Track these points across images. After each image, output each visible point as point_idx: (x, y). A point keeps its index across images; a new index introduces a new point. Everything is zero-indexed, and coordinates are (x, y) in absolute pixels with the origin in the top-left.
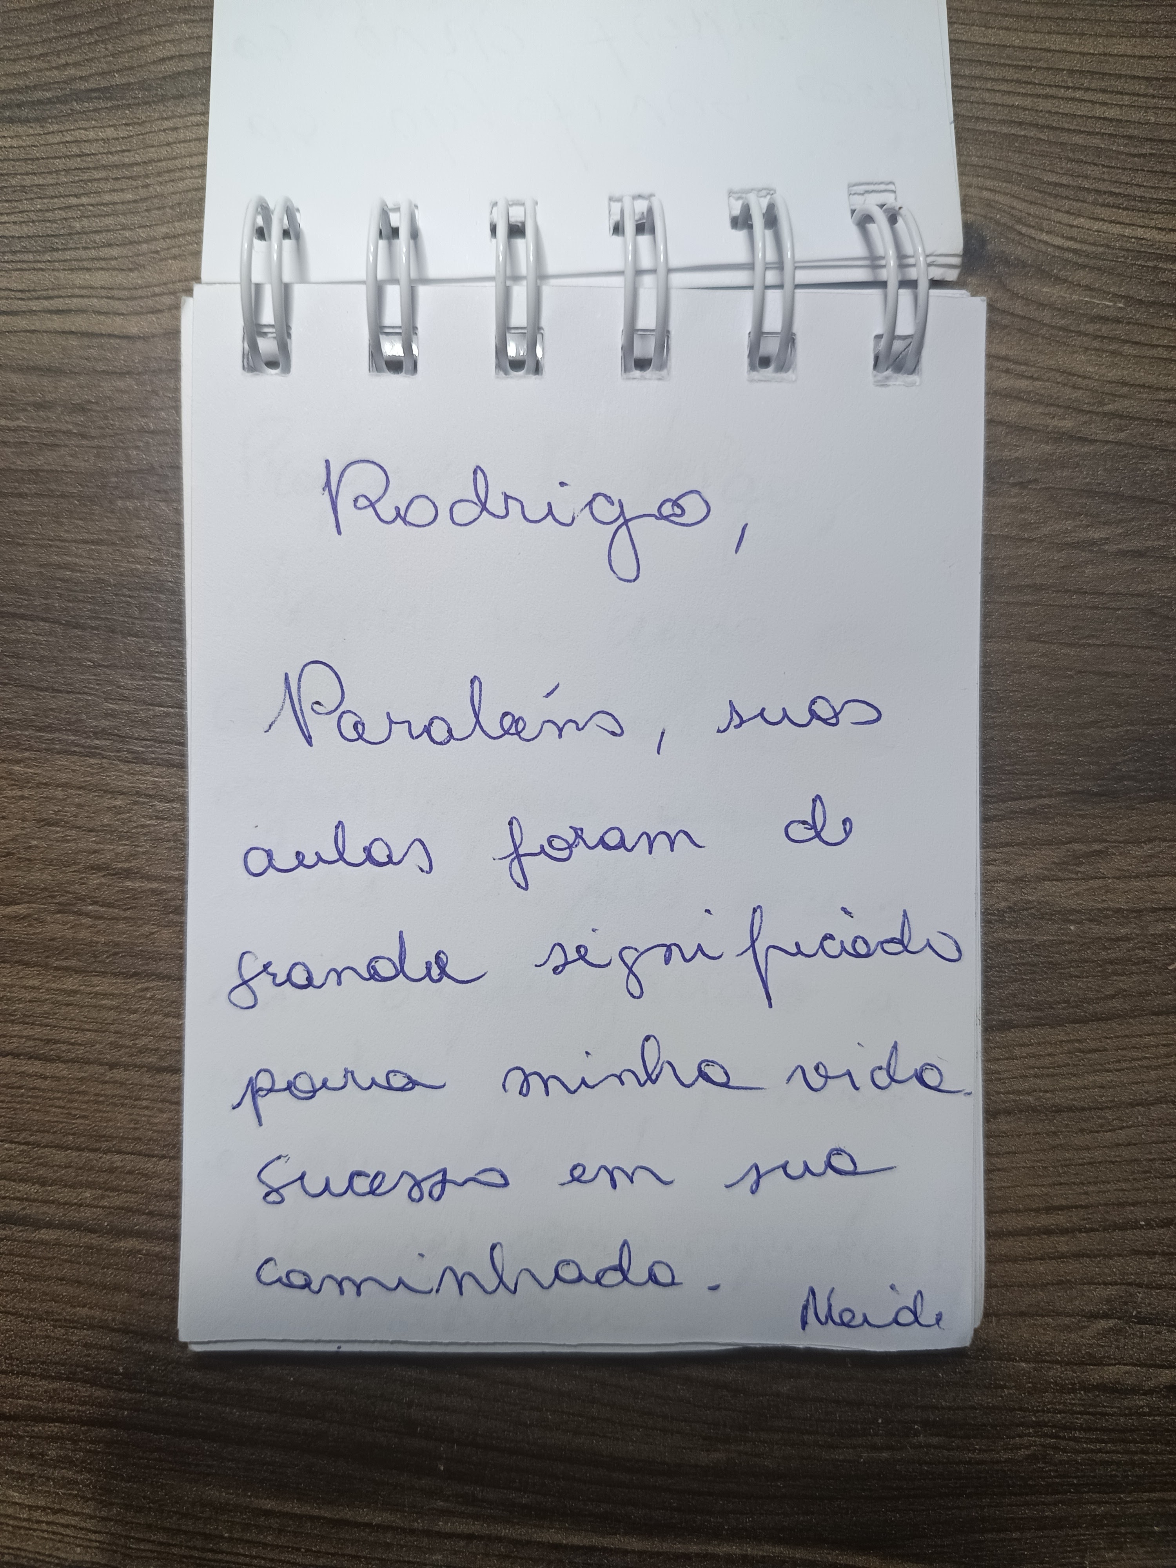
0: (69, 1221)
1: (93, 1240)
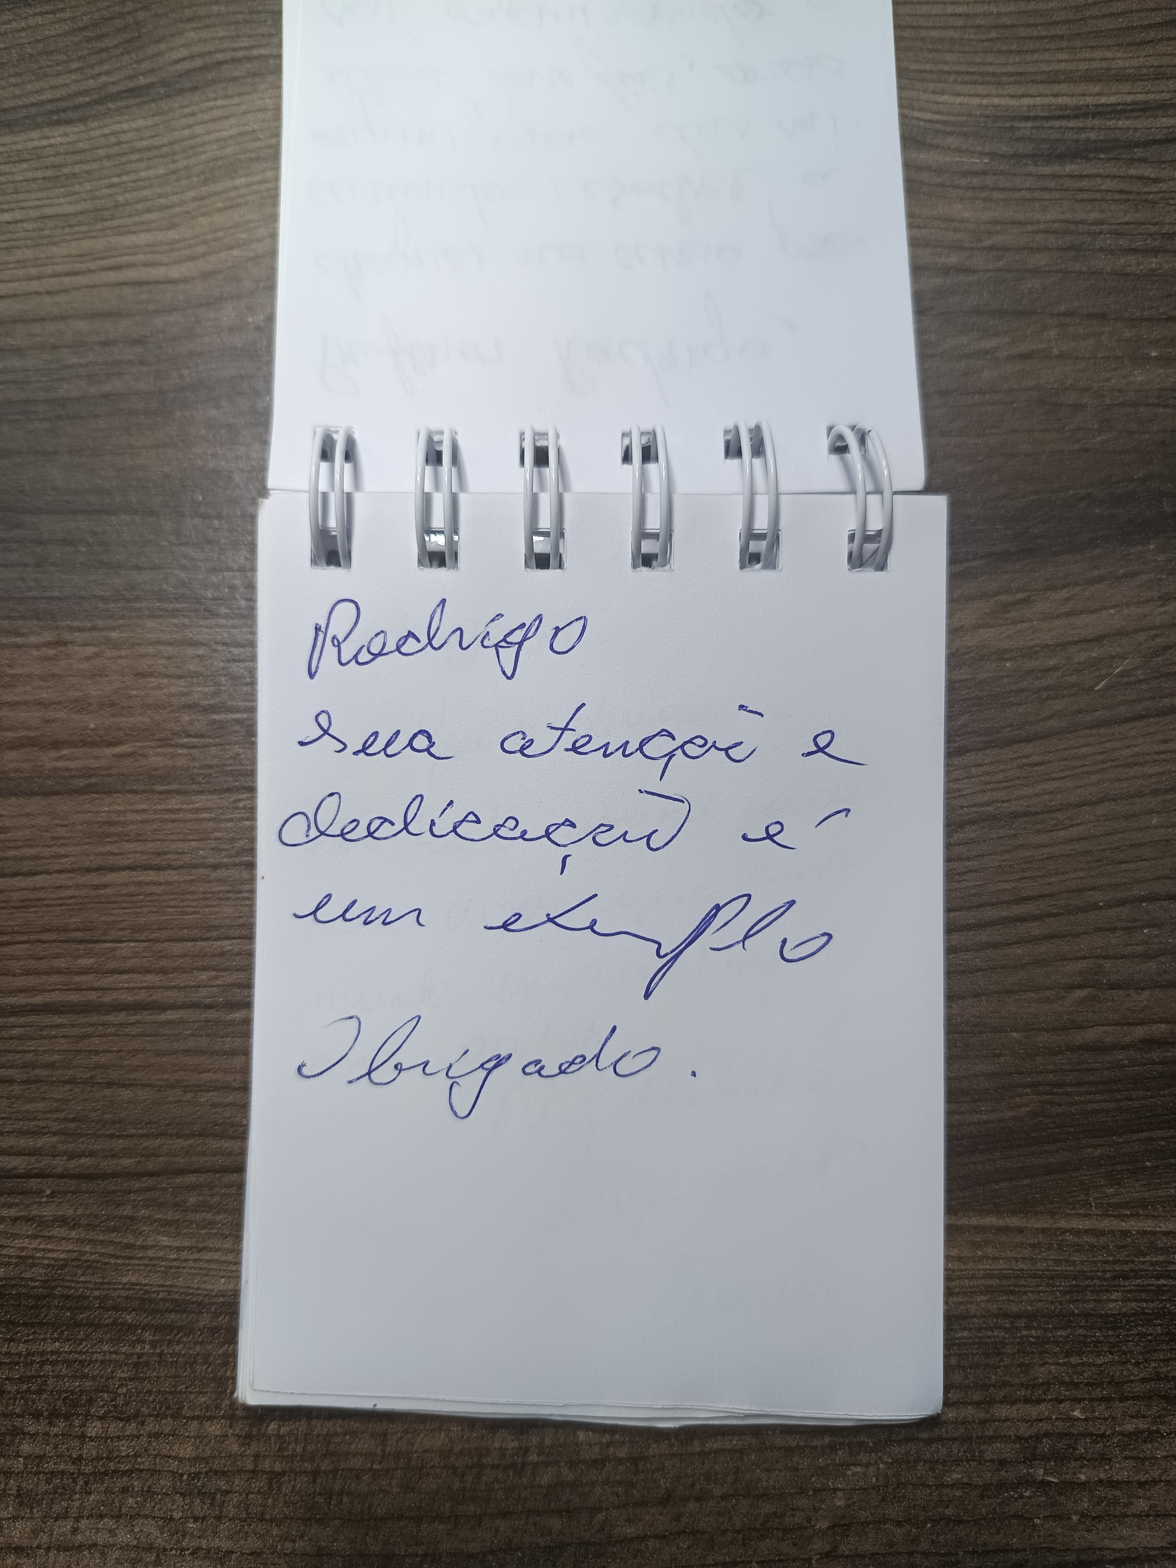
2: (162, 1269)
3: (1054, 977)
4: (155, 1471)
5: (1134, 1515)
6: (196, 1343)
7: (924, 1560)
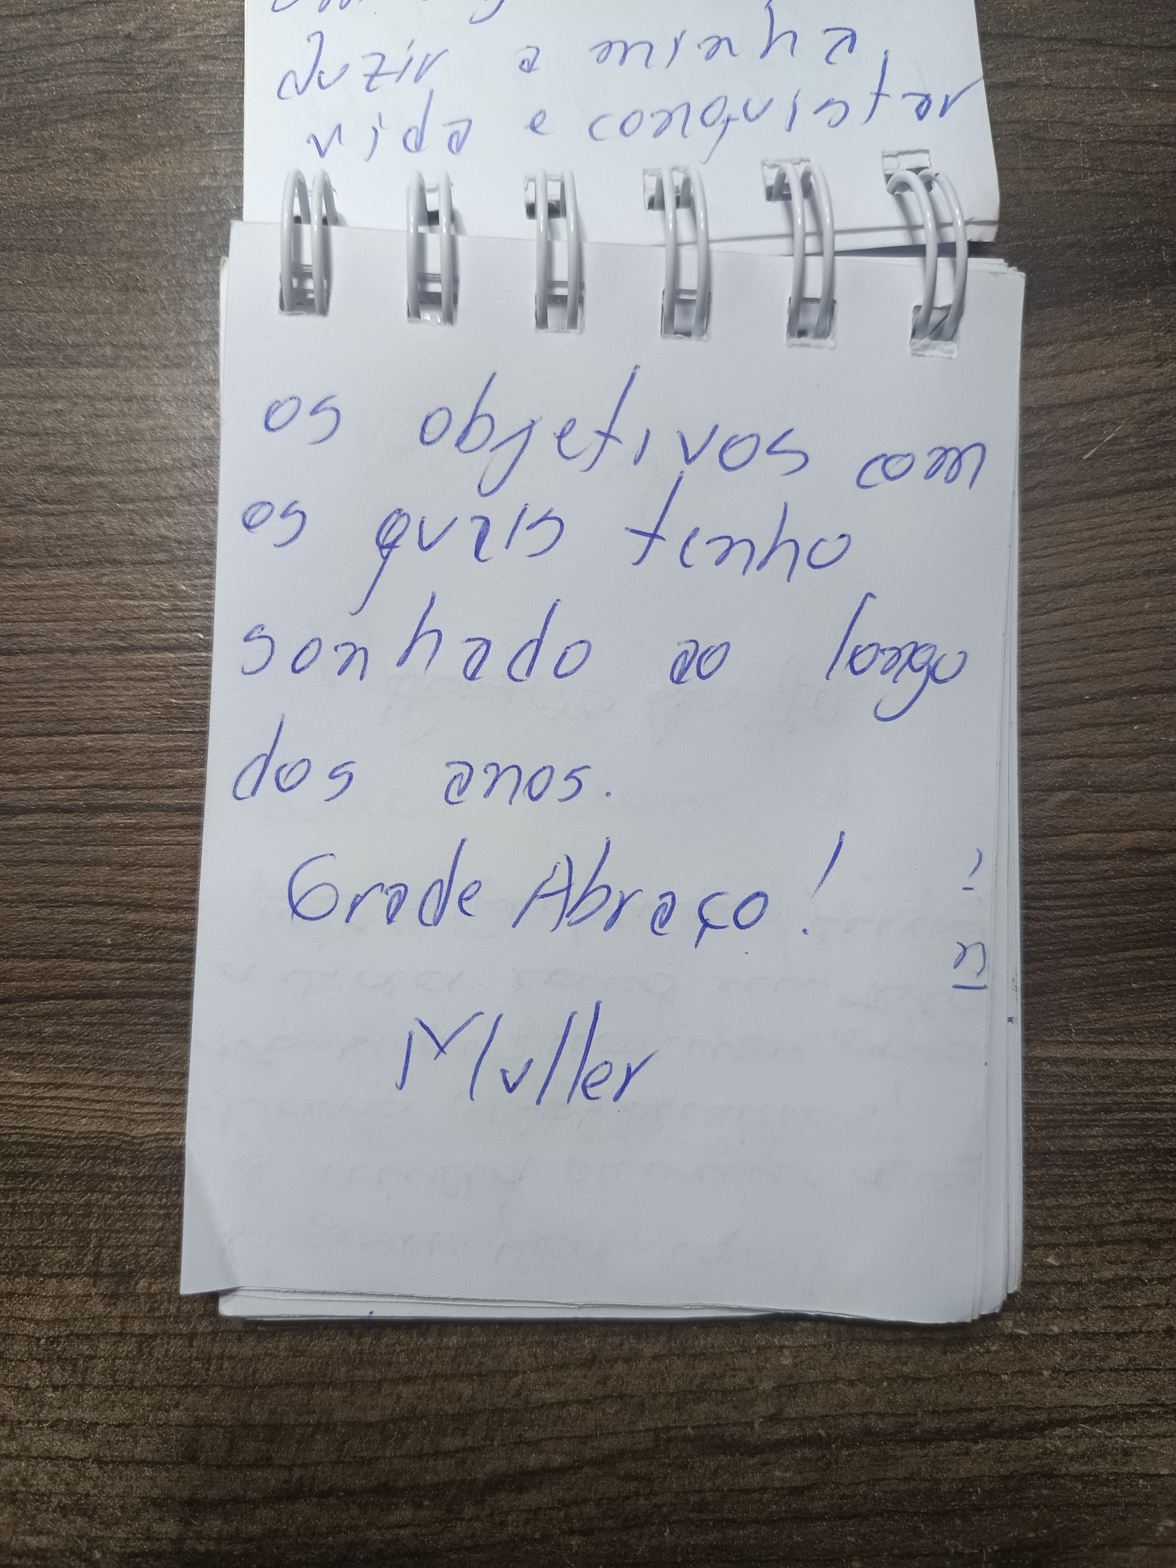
0: (45, 805)
1: (71, 819)
2: (15, 1108)
3: (1033, 778)
4: (8, 1335)
5: (1111, 1370)
6: (55, 1191)
7: (879, 1422)
